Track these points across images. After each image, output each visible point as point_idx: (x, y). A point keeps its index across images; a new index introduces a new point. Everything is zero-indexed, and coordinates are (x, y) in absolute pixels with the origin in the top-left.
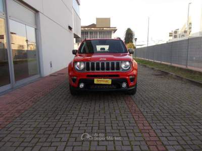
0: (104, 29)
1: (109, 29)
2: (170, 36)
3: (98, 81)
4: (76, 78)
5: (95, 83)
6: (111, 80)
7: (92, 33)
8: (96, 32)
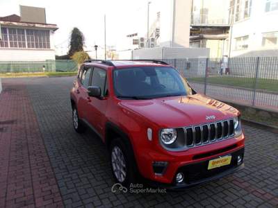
0: (37, 25)
1: (44, 26)
2: (134, 43)
3: (213, 163)
4: (166, 163)
5: (209, 168)
6: (231, 157)
7: (13, 30)
8: (21, 30)
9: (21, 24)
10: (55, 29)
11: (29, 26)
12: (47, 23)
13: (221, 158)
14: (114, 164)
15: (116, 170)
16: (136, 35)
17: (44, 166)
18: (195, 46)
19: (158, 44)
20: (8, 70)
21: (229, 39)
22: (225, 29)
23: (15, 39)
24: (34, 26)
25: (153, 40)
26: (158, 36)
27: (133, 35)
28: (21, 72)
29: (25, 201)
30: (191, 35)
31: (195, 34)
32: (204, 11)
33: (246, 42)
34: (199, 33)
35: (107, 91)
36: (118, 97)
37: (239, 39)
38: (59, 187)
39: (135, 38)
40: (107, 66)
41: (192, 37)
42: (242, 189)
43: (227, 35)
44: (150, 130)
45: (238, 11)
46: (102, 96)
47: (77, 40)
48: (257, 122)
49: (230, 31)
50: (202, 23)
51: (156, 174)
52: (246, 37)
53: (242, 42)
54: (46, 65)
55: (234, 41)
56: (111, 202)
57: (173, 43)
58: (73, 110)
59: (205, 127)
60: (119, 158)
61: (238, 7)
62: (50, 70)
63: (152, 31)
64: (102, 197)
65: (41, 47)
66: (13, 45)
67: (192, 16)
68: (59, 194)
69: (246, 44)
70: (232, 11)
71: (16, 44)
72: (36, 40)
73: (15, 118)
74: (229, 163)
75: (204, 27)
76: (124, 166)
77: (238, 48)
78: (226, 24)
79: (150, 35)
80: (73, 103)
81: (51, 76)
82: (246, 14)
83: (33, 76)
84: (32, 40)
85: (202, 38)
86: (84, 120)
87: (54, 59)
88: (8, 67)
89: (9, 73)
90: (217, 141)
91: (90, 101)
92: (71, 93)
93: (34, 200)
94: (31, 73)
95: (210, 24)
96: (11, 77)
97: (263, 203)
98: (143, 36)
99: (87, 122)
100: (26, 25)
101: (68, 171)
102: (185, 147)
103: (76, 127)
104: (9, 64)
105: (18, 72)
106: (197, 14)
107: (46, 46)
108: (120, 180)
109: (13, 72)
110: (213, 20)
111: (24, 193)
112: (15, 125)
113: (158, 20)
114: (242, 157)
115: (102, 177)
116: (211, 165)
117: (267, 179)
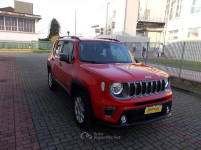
0: (26, 15)
1: (32, 16)
2: (96, 32)
3: (149, 110)
4: (114, 108)
5: (145, 113)
6: (162, 106)
7: (8, 18)
8: (14, 18)
9: (14, 14)
10: (39, 19)
11: (20, 16)
12: (34, 14)
13: (154, 107)
14: (76, 111)
15: (77, 115)
16: (98, 26)
17: (25, 111)
18: (140, 36)
19: (114, 33)
20: (3, 47)
21: (164, 32)
22: (161, 25)
23: (10, 25)
24: (24, 16)
25: (110, 30)
26: (113, 27)
27: (96, 26)
28: (13, 48)
29: (8, 134)
30: (137, 27)
31: (140, 27)
32: (147, 11)
33: (176, 35)
34: (143, 27)
35: (74, 58)
36: (81, 61)
37: (171, 32)
38: (34, 125)
39: (97, 28)
40: (74, 40)
41: (138, 29)
42: (169, 131)
43: (163, 29)
44: (103, 84)
45: (171, 12)
46: (70, 61)
47: (55, 27)
48: (182, 88)
49: (165, 26)
50: (146, 19)
51: (106, 116)
52: (176, 31)
53: (173, 35)
54: (31, 44)
55: (168, 33)
56: (73, 137)
57: (124, 32)
58: (49, 74)
59: (144, 84)
60: (80, 105)
61: (172, 9)
62: (34, 48)
63: (110, 24)
64: (65, 133)
65: (28, 31)
66: (8, 29)
67: (139, 14)
68: (34, 130)
69: (176, 36)
70: (167, 12)
71: (10, 28)
72: (25, 26)
73: (5, 78)
74: (160, 111)
75: (147, 22)
76: (83, 111)
77: (171, 38)
78: (162, 21)
79: (108, 26)
80: (49, 68)
81: (35, 52)
82: (177, 14)
83: (22, 52)
84: (22, 26)
85: (145, 30)
86: (56, 80)
87: (37, 40)
88: (3, 45)
89: (4, 49)
90: (152, 94)
91: (61, 65)
92: (48, 61)
93: (15, 134)
94: (20, 50)
95: (151, 21)
96: (5, 52)
97: (184, 141)
98: (103, 27)
99: (58, 81)
100: (18, 15)
101: (42, 115)
102: (129, 97)
103: (50, 86)
104: (5, 43)
105: (10, 48)
106: (142, 13)
107: (32, 30)
108: (80, 122)
109: (7, 48)
110: (154, 18)
111: (8, 128)
112: (5, 83)
113: (114, 16)
114: (170, 108)
115: (67, 119)
116: (147, 111)
117: (187, 126)
